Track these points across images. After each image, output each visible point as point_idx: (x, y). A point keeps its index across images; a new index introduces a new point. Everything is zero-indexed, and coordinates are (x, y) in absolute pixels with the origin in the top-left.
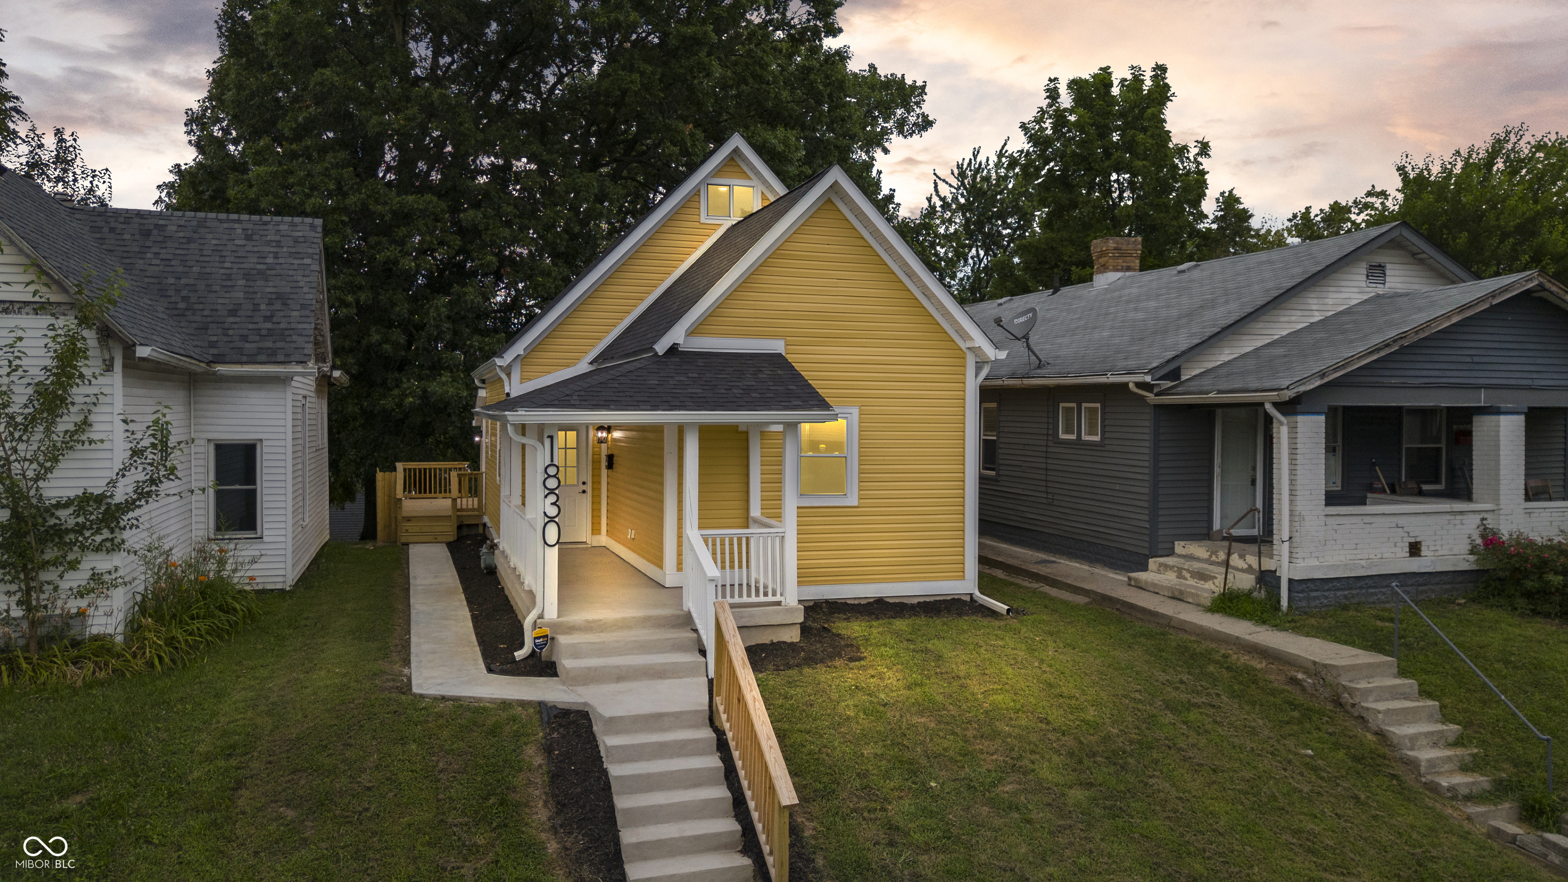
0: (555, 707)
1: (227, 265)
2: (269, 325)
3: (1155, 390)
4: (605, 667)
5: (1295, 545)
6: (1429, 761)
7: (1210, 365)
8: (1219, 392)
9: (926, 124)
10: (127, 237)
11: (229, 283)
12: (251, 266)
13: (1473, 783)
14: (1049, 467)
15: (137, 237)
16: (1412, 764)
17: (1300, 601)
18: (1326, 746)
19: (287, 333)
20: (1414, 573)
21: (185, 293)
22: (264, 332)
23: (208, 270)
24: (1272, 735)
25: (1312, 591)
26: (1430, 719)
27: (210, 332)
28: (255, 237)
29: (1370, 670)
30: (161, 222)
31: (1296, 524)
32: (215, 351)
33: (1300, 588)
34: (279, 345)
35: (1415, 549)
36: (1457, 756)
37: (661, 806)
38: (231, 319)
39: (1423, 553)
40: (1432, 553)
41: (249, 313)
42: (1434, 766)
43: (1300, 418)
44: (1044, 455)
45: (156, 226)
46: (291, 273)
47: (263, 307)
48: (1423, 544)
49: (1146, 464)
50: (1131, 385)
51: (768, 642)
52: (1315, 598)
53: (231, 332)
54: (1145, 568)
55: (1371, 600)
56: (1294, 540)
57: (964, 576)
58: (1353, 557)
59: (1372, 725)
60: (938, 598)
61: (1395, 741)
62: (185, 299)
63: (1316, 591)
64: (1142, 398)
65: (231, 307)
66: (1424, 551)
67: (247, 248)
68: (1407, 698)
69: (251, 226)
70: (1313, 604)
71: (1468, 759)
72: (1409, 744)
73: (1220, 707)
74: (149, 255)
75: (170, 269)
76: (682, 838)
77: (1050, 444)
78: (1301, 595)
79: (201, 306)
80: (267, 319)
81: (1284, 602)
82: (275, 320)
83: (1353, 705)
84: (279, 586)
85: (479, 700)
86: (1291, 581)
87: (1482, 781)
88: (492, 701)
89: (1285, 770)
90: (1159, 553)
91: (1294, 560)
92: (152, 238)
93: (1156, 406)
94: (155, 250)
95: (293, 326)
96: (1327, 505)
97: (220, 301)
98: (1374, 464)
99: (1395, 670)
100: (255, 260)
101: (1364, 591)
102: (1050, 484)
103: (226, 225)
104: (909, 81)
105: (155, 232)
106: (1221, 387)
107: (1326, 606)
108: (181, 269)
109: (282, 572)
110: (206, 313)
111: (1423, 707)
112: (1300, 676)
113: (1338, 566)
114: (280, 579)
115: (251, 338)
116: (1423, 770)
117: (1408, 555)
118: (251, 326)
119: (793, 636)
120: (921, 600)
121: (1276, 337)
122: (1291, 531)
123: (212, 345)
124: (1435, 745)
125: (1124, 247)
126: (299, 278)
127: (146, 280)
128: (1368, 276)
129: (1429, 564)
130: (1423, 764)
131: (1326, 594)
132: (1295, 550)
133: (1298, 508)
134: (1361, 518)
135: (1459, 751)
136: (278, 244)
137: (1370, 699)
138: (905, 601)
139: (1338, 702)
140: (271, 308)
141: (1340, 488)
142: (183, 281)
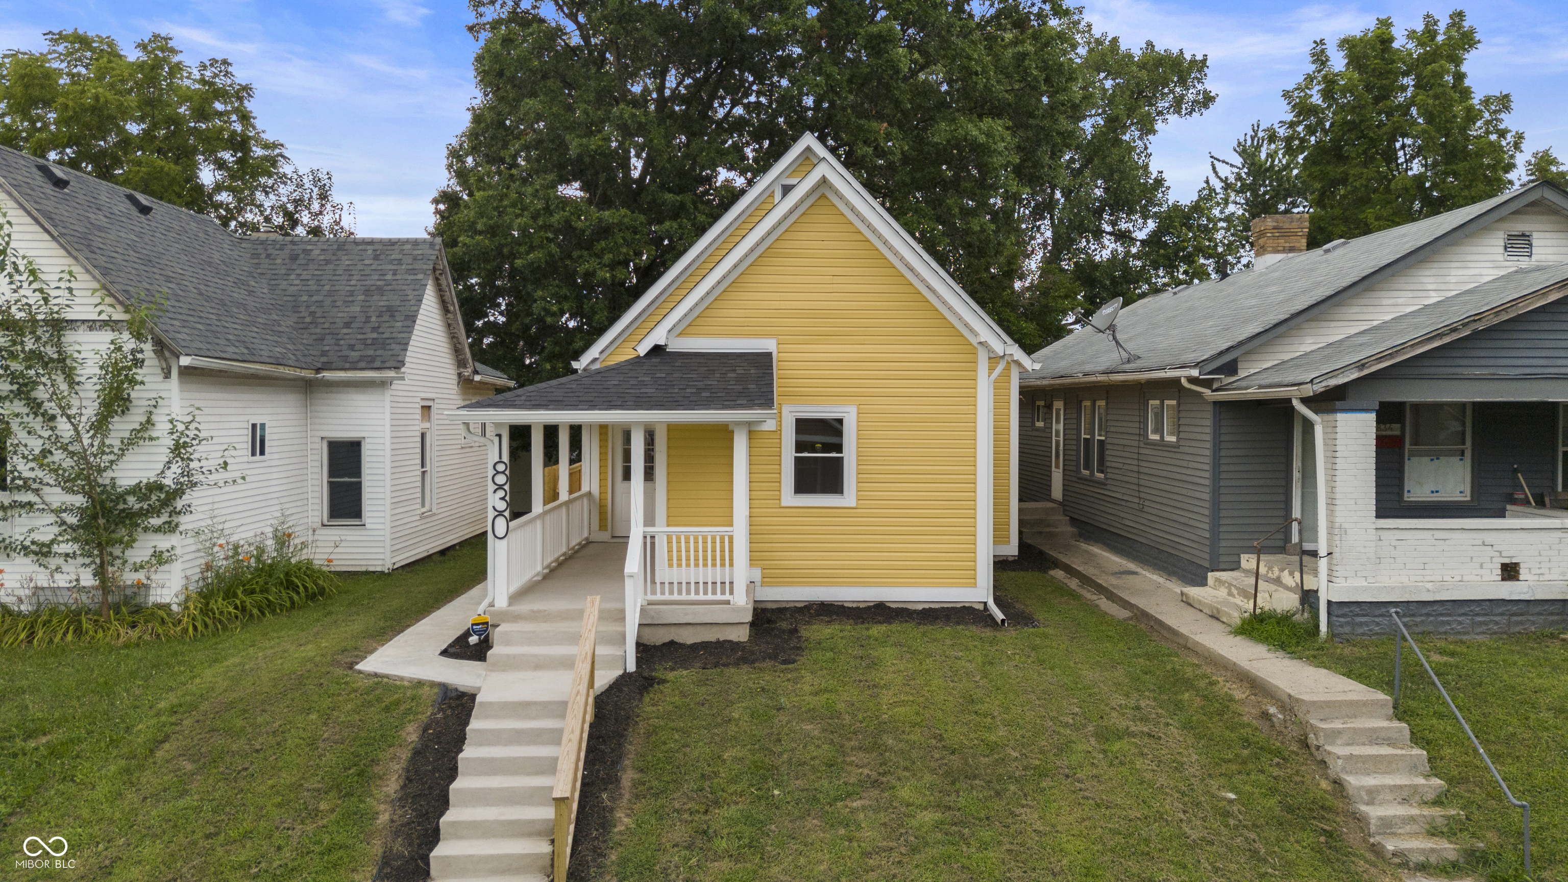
0: (456, 690)
1: (353, 283)
2: (375, 335)
3: (1215, 386)
4: (523, 655)
5: (1335, 562)
6: (1381, 818)
7: (1287, 357)
8: (1261, 387)
9: (1207, 100)
10: (279, 261)
11: (350, 299)
12: (372, 282)
13: (1433, 850)
14: (1142, 470)
15: (287, 261)
16: (1360, 820)
17: (1341, 626)
18: (1257, 791)
19: (388, 341)
20: (1503, 600)
21: (313, 309)
22: (369, 342)
23: (337, 288)
24: (1197, 773)
25: (1358, 615)
26: (1413, 769)
27: (325, 342)
28: (382, 257)
29: (1354, 708)
30: (309, 247)
31: (1337, 538)
32: (324, 359)
33: (1340, 612)
34: (379, 352)
35: (1510, 571)
36: (1424, 816)
37: (490, 789)
38: (345, 331)
39: (1521, 577)
40: (1536, 578)
41: (361, 325)
42: (1390, 826)
43: (1340, 416)
44: (1136, 456)
45: (304, 250)
46: (404, 287)
47: (373, 319)
48: (1522, 565)
49: (1207, 467)
50: (1183, 381)
51: (713, 639)
52: (1361, 624)
53: (342, 342)
54: (1203, 583)
55: (1442, 630)
56: (1334, 555)
57: (975, 584)
58: (1421, 578)
59: (1332, 773)
60: (946, 605)
61: (1351, 793)
62: (312, 314)
63: (1364, 615)
64: (1199, 394)
65: (347, 320)
66: (1524, 574)
67: (373, 267)
68: (1391, 743)
69: (381, 247)
70: (1360, 631)
71: (1440, 821)
72: (1366, 797)
73: (1160, 738)
74: (293, 277)
75: (306, 288)
76: (496, 822)
77: (1142, 445)
78: (1342, 620)
79: (323, 320)
80: (374, 329)
81: (1323, 628)
82: (381, 330)
83: (1318, 748)
84: (379, 569)
85: (402, 679)
86: (1329, 603)
87: (1447, 849)
88: (411, 680)
89: (1185, 812)
90: (1222, 566)
91: (1334, 579)
92: (298, 262)
93: (1215, 403)
94: (298, 272)
95: (394, 335)
96: (1378, 517)
97: (340, 315)
98: (1516, 471)
99: (1391, 711)
100: (376, 277)
101: (1432, 618)
102: (1142, 489)
103: (360, 247)
104: (1188, 57)
105: (302, 256)
106: (1263, 382)
107: (1377, 634)
108: (315, 288)
109: (382, 557)
110: (326, 326)
111: (1402, 755)
112: (1272, 710)
113: (1393, 588)
114: (380, 563)
115: (357, 347)
116: (1373, 829)
117: (1500, 578)
118: (359, 337)
119: (741, 635)
120: (927, 606)
121: (1375, 323)
122: (1329, 545)
123: (324, 354)
124: (1405, 801)
125: (1286, 226)
126: (409, 292)
127: (285, 298)
128: (1506, 248)
129: (1525, 590)
130: (1373, 821)
131: (1377, 619)
132: (1334, 568)
133: (1338, 520)
134: (1431, 532)
135: (1437, 811)
136: (400, 262)
137: (1339, 742)
138: (910, 606)
139: (1304, 744)
140: (380, 319)
141: (1468, 499)
142: (315, 298)
